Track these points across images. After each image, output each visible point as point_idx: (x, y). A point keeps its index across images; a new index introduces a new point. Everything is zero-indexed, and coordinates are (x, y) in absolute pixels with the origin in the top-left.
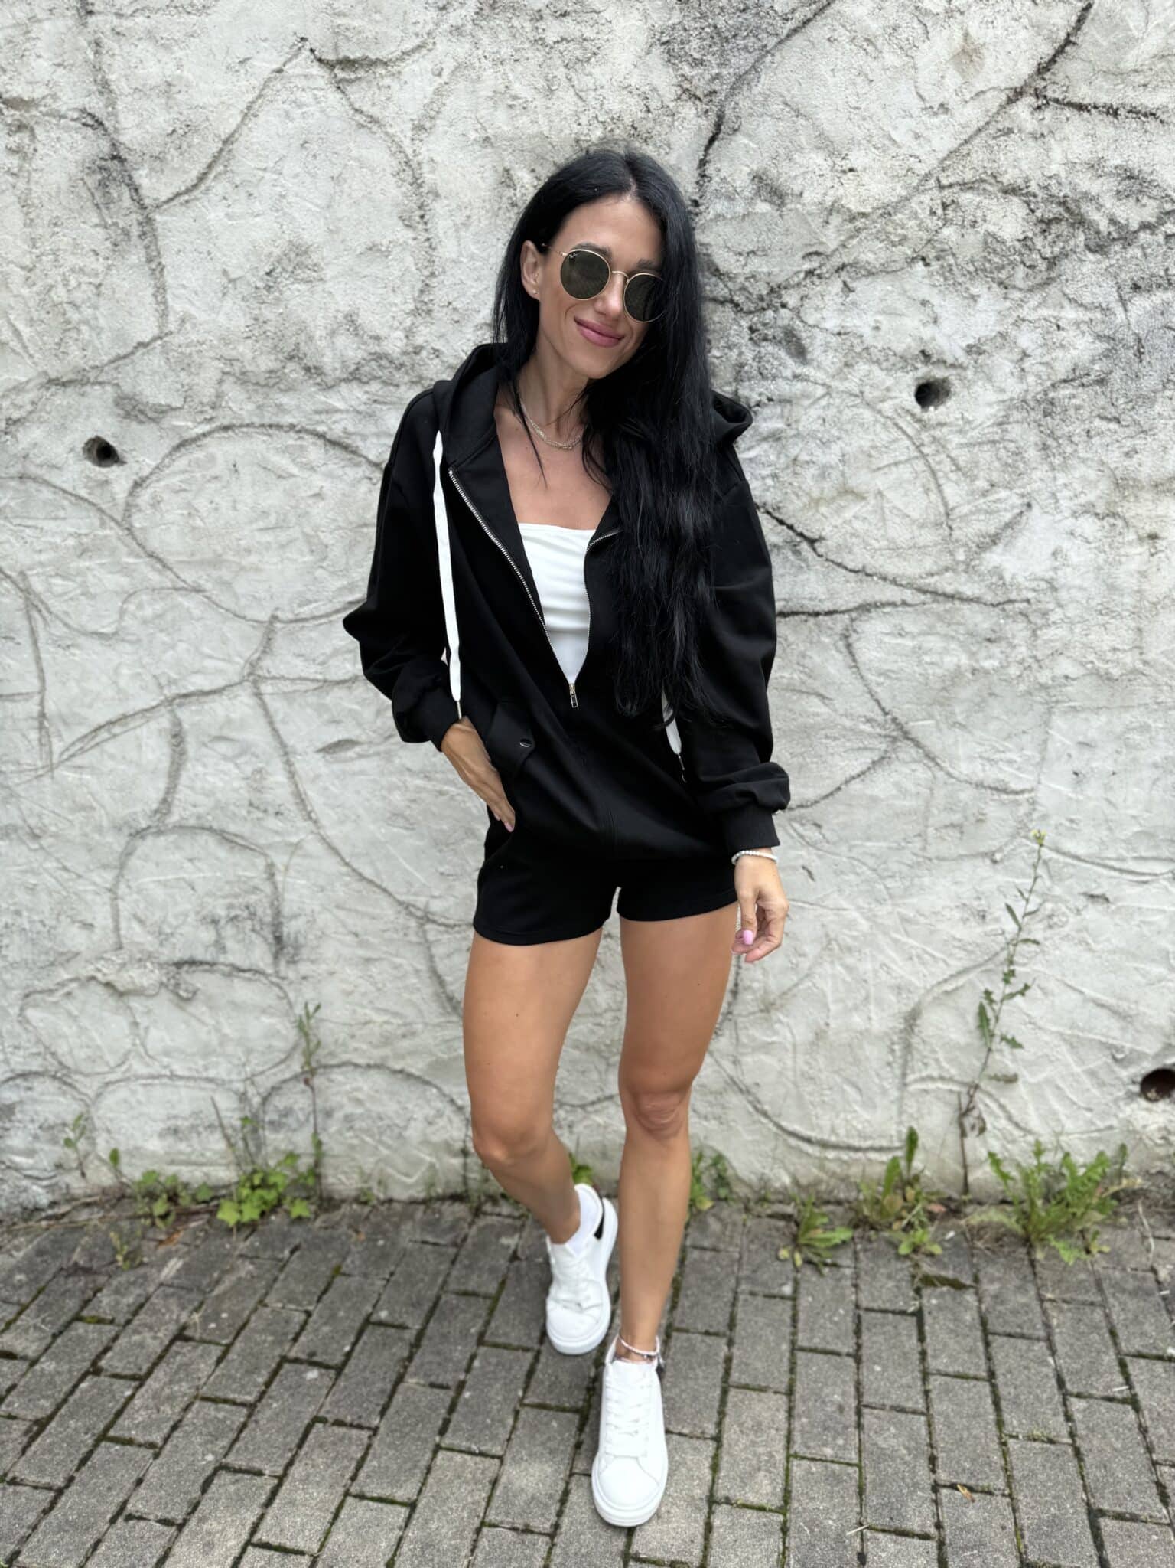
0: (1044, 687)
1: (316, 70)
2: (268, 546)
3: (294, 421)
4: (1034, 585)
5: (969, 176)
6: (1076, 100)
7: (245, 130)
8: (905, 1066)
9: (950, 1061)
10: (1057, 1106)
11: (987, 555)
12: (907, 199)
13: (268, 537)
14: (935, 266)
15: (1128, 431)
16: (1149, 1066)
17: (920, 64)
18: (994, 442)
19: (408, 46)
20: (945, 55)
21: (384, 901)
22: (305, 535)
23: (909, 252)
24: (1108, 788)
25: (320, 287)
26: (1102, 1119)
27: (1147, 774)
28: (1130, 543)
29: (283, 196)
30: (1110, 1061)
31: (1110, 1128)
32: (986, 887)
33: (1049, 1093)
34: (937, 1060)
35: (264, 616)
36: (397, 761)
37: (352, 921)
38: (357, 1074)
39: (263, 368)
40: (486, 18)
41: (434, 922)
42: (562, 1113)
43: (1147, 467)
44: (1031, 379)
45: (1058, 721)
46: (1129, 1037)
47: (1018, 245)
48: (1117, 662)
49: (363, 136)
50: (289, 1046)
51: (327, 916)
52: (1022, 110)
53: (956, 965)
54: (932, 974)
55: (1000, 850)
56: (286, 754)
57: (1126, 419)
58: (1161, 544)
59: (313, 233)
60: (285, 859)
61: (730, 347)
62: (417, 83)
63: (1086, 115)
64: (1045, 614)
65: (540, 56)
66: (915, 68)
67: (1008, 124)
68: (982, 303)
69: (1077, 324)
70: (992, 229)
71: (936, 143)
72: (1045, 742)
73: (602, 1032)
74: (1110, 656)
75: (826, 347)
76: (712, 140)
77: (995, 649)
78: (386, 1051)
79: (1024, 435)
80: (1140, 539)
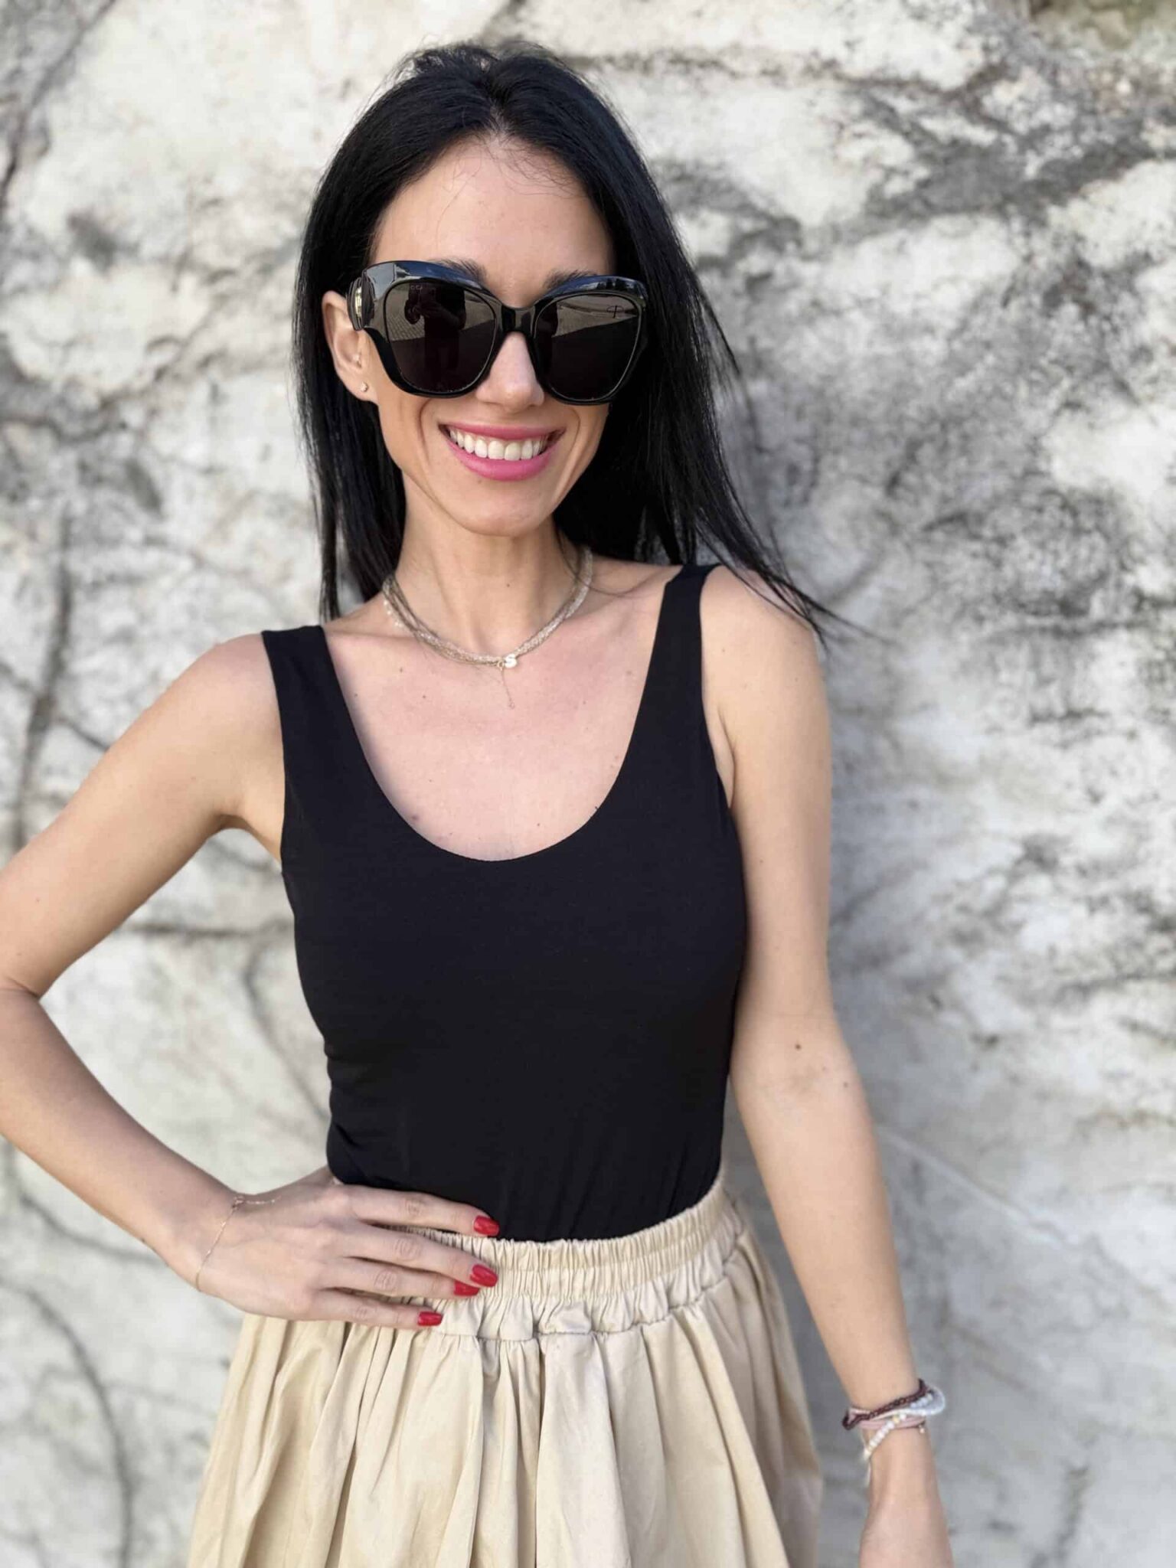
61: (51, 494)
75: (190, 494)
76: (12, 169)
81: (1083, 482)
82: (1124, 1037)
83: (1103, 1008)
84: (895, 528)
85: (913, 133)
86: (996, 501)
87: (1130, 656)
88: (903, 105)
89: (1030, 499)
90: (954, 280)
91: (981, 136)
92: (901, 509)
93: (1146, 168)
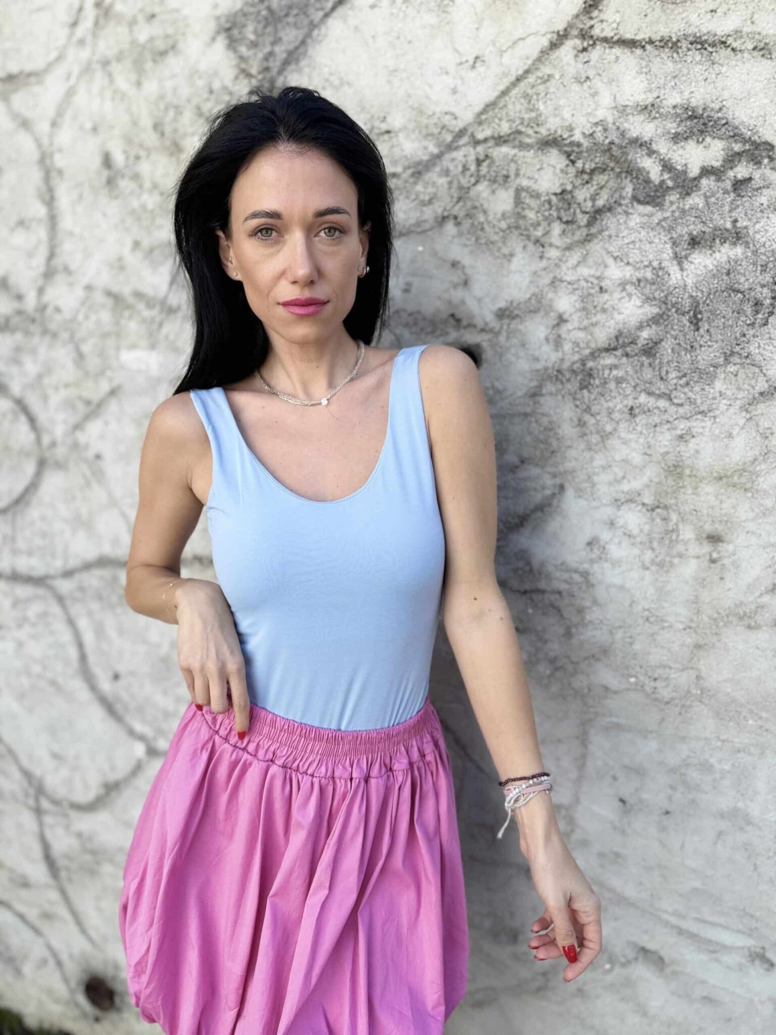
4: (566, 577)
5: (505, 128)
6: (629, 36)
11: (515, 537)
12: (439, 156)
14: (467, 224)
15: (681, 410)
19: (51, 58)
23: (440, 211)
24: (661, 827)
28: (686, 543)
41: (45, 795)
43: (705, 453)
44: (567, 347)
45: (598, 738)
47: (554, 199)
48: (668, 682)
52: (566, 53)
57: (679, 397)
58: (725, 548)
63: (639, 51)
64: (580, 611)
67: (548, 70)
68: (516, 263)
69: (623, 285)
70: (525, 183)
71: (472, 97)
72: (584, 757)
79: (559, 408)
80: (698, 539)
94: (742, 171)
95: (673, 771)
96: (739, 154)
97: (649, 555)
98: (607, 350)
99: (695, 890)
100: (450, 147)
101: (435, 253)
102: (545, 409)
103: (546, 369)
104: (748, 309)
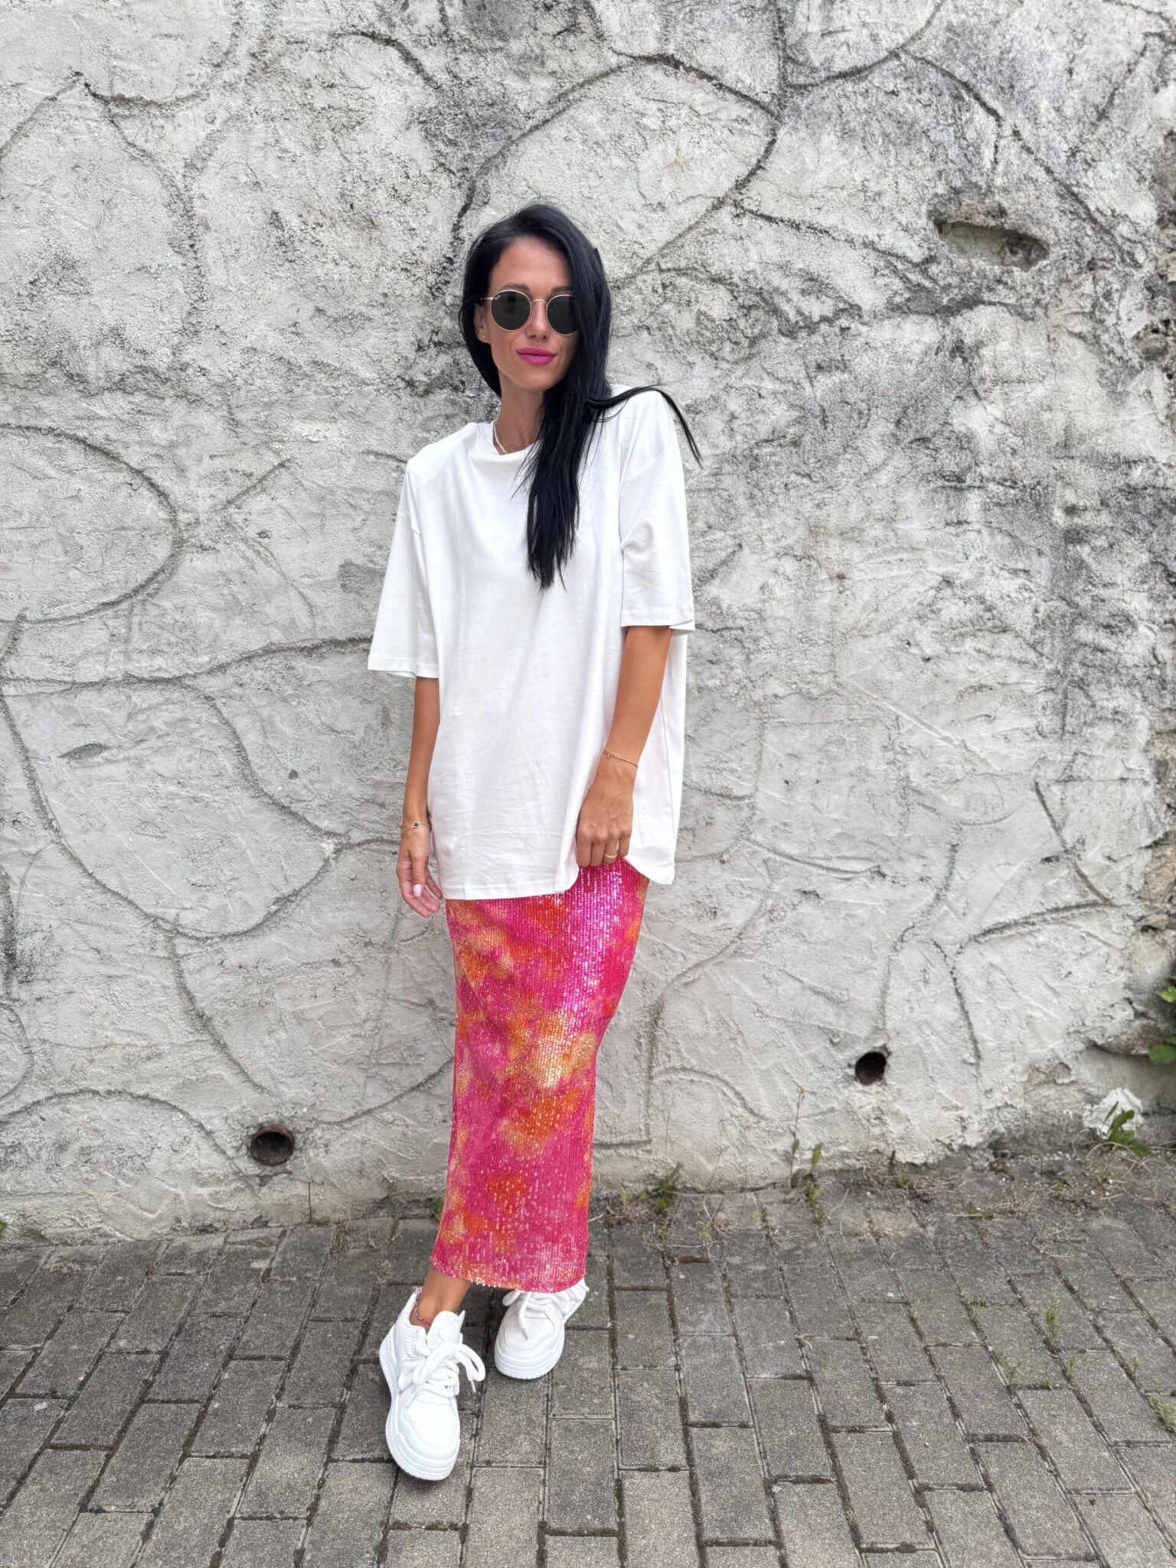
0: (758, 704)
1: (90, 102)
2: (19, 545)
3: (54, 425)
4: (746, 614)
5: (683, 264)
6: (767, 213)
7: (15, 147)
8: (651, 1059)
9: (689, 1051)
10: (786, 1092)
11: (707, 588)
12: (634, 277)
13: (19, 536)
14: (658, 335)
15: (818, 486)
16: (862, 1050)
17: (642, 167)
18: (710, 490)
19: (183, 93)
20: (661, 165)
21: (130, 915)
22: (59, 534)
23: (636, 322)
24: (813, 794)
25: (86, 300)
26: (824, 1101)
27: (844, 782)
28: (823, 581)
29: (52, 213)
30: (828, 1045)
31: (832, 1110)
32: (718, 885)
33: (778, 1078)
34: (678, 1051)
35: (11, 616)
36: (148, 767)
37: (96, 937)
38: (94, 1103)
39: (23, 370)
40: (257, 79)
41: (184, 935)
42: (318, 1132)
43: (833, 516)
44: (739, 438)
45: (770, 736)
46: (842, 1022)
47: (725, 324)
48: (816, 683)
49: (136, 169)
50: (19, 1074)
51: (67, 930)
52: (725, 214)
53: (693, 959)
54: (671, 968)
55: (727, 851)
56: (27, 758)
57: (816, 476)
58: (847, 583)
59: (80, 249)
60: (22, 871)
62: (190, 128)
63: (775, 226)
64: (756, 641)
65: (308, 119)
66: (637, 170)
67: (713, 225)
68: (697, 370)
69: (775, 393)
70: (703, 308)
71: (655, 234)
72: (760, 753)
73: (361, 1043)
74: (810, 678)
76: (465, 209)
77: (716, 670)
78: (129, 1075)
79: (734, 485)
80: (831, 578)
81: (963, 429)
82: (975, 654)
83: (969, 644)
84: (898, 441)
85: (904, 279)
86: (935, 434)
87: (978, 500)
88: (900, 266)
89: (946, 434)
90: (918, 341)
91: (927, 284)
92: (901, 434)
93: (982, 307)
94: (844, 322)
95: (820, 750)
96: (843, 310)
97: (801, 592)
98: (766, 441)
99: (839, 835)
100: (642, 270)
101: (633, 355)
102: (724, 485)
103: (723, 454)
104: (856, 416)
